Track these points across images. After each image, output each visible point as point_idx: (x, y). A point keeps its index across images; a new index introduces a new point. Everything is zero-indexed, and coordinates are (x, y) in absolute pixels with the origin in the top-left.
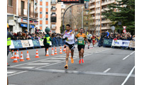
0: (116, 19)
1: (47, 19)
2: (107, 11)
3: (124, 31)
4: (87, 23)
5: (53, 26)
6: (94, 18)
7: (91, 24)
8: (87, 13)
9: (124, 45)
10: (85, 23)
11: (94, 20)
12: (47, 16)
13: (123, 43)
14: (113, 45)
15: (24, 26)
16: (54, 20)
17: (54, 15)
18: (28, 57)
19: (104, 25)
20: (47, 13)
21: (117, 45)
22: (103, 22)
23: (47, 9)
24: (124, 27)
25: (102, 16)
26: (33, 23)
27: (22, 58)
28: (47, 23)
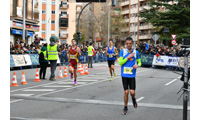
0: (162, 24)
1: (53, 22)
2: (147, 11)
3: (174, 42)
4: (117, 29)
5: (63, 33)
6: (127, 21)
7: (123, 30)
8: (117, 13)
9: (171, 64)
10: (113, 29)
11: (128, 25)
12: (53, 17)
13: (170, 61)
14: (154, 63)
15: (18, 32)
16: (64, 23)
17: (64, 16)
18: (24, 80)
19: (143, 32)
20: (53, 12)
21: (160, 63)
22: (142, 28)
23: (53, 6)
24: (174, 36)
25: (140, 19)
26: (32, 28)
27: (15, 82)
28: (53, 29)
